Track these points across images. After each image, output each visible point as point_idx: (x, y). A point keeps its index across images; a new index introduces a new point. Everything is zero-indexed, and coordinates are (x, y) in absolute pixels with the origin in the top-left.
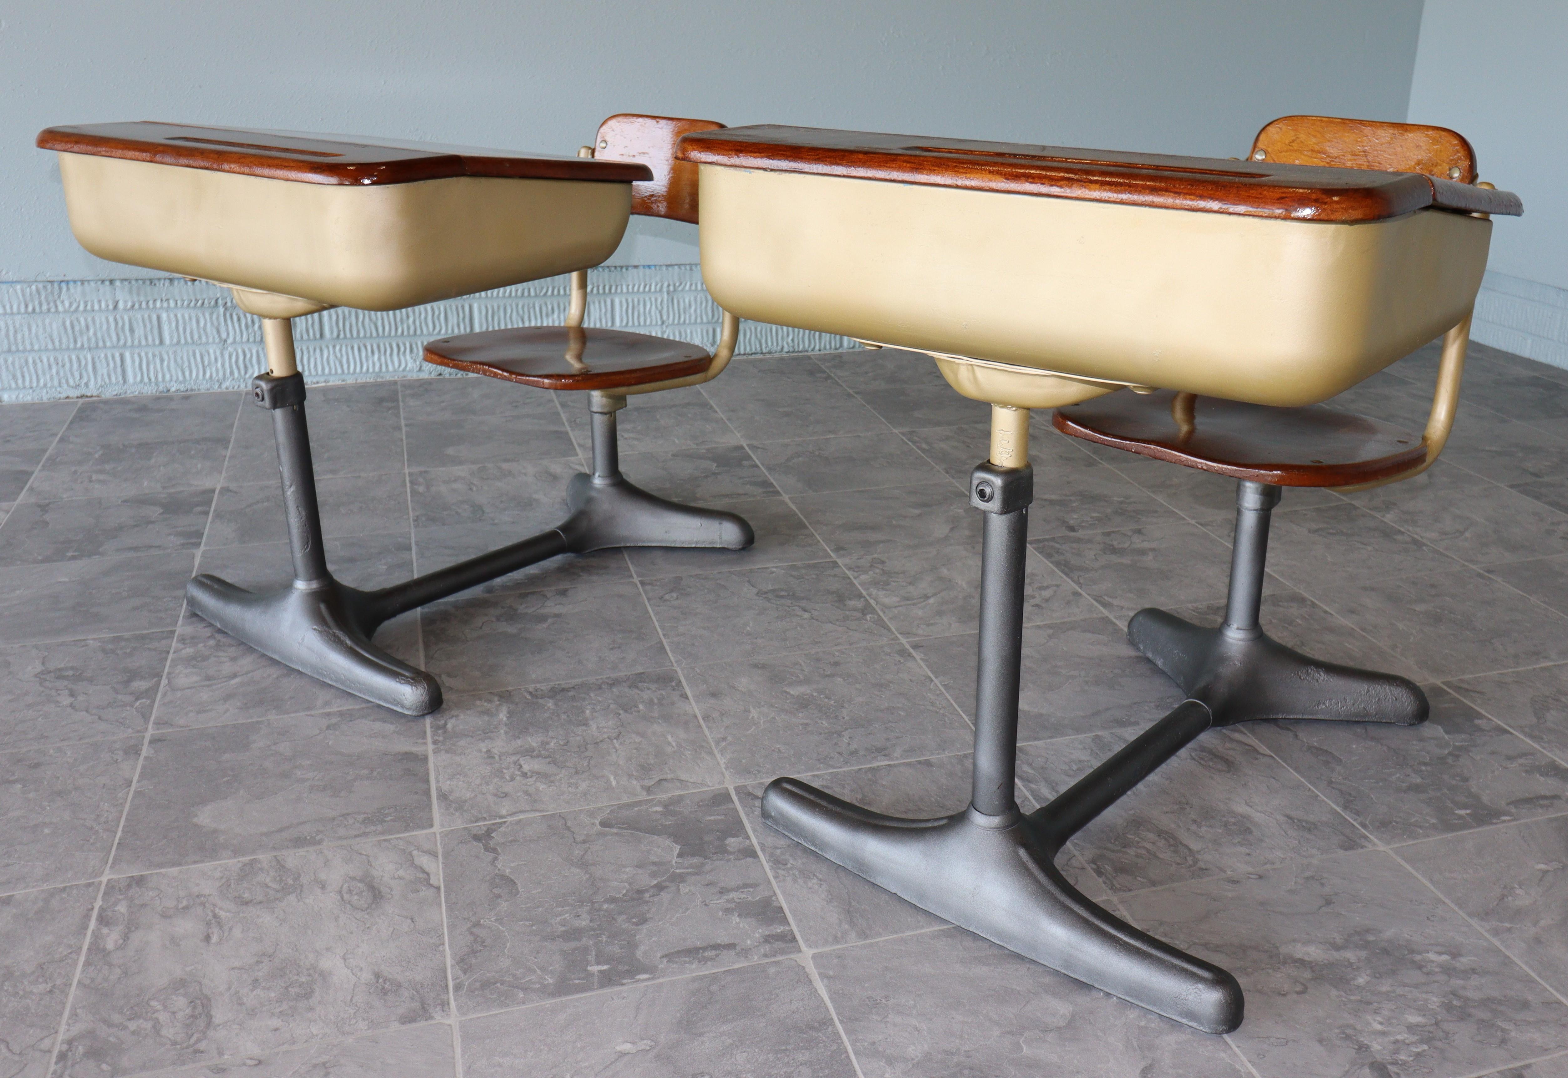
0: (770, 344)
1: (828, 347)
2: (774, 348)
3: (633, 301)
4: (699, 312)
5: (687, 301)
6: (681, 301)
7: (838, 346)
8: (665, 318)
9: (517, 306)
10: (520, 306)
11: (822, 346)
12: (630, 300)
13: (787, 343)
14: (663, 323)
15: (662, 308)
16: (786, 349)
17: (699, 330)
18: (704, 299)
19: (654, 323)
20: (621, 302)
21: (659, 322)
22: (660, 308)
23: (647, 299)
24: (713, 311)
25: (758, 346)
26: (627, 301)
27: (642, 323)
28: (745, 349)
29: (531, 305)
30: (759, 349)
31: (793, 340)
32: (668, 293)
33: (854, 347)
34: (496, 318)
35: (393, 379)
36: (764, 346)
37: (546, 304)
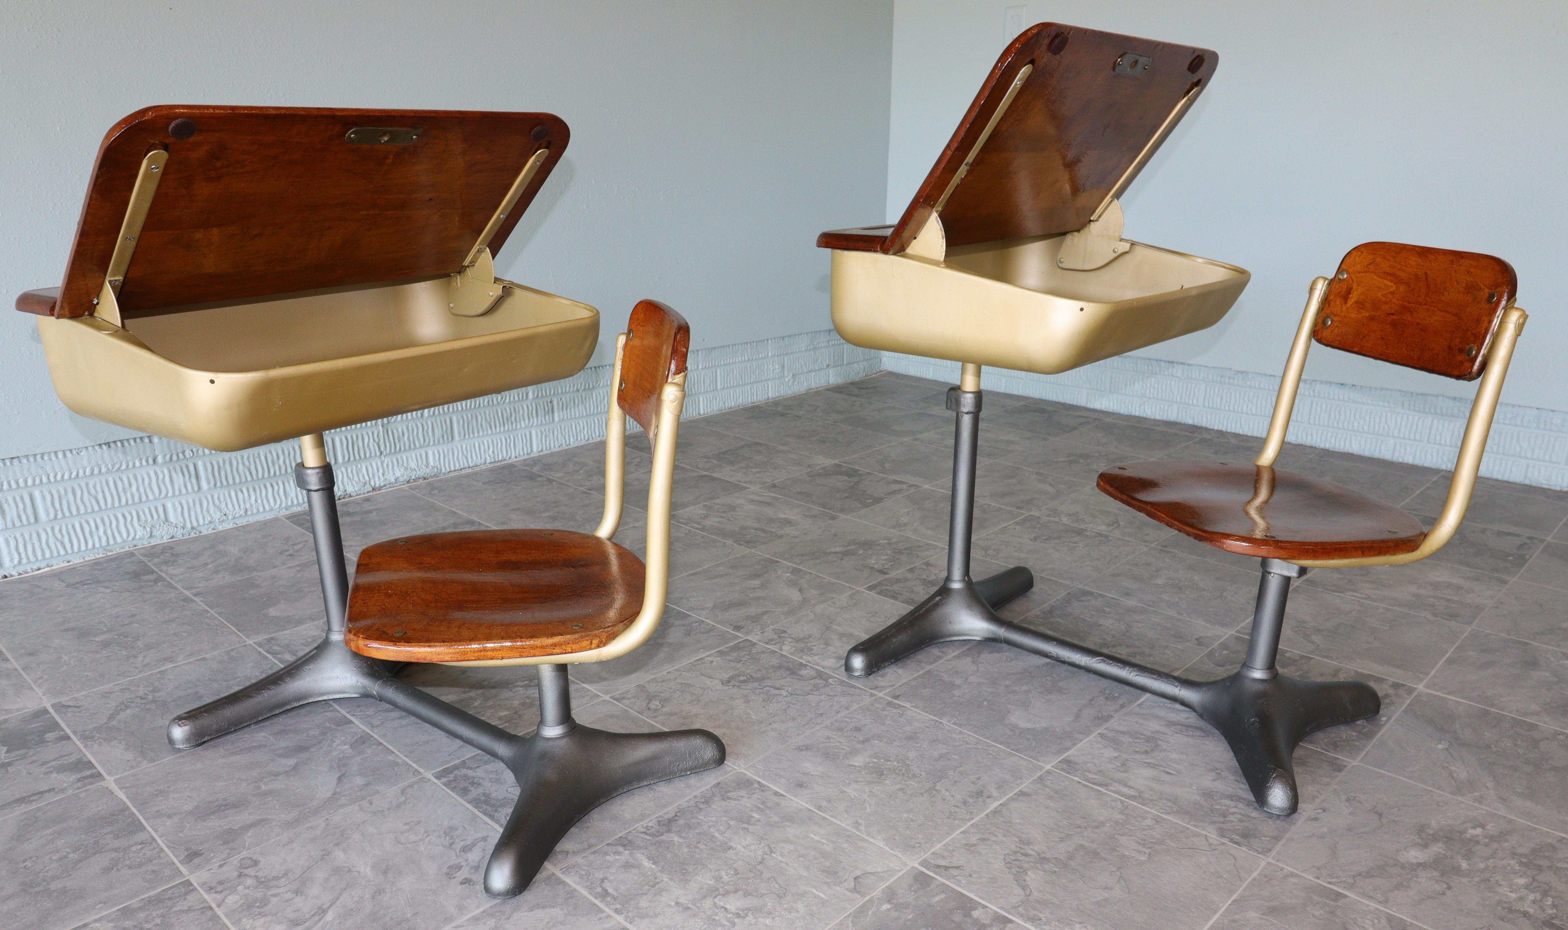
0: (474, 458)
1: (522, 453)
2: (479, 462)
3: (352, 437)
4: (411, 438)
5: (400, 430)
6: (395, 431)
7: (529, 451)
8: (382, 448)
9: (242, 457)
10: (245, 458)
11: (517, 453)
12: (349, 437)
13: (490, 456)
14: (381, 453)
15: (379, 440)
16: (488, 461)
17: (414, 455)
18: (415, 427)
19: (373, 454)
20: (341, 440)
21: (378, 453)
22: (377, 440)
23: (365, 434)
24: (424, 436)
25: (465, 462)
26: (346, 438)
27: (362, 456)
28: (455, 466)
29: (256, 455)
30: (466, 464)
31: (493, 452)
32: (383, 426)
33: (542, 450)
34: (223, 473)
35: (122, 550)
36: (470, 461)
37: (271, 452)
